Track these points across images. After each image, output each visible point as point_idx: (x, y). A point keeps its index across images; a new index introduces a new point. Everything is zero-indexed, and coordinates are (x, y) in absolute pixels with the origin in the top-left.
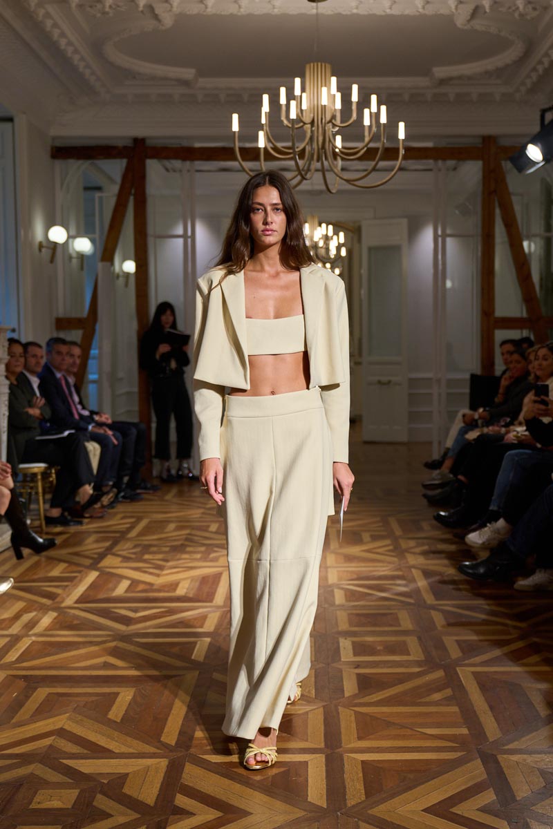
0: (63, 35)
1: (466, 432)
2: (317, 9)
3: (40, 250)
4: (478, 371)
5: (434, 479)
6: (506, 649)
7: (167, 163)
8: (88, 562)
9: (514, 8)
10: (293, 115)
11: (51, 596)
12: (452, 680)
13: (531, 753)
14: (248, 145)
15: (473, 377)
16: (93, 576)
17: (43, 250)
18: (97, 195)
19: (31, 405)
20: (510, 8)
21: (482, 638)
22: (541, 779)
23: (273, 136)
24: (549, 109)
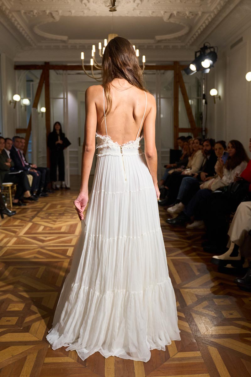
0: (18, 24)
2: (113, 14)
4: (173, 148)
6: (184, 250)
7: (57, 71)
8: (28, 219)
9: (185, 14)
11: (15, 232)
13: (192, 288)
14: (87, 64)
15: (171, 150)
16: (30, 224)
17: (11, 104)
18: (31, 83)
20: (183, 14)
21: (175, 246)
22: (196, 298)
23: (96, 61)
24: (198, 52)
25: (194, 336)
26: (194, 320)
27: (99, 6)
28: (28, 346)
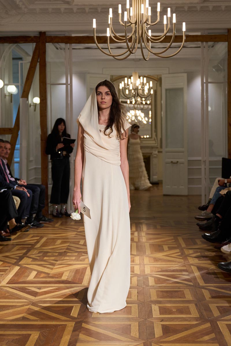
4: (226, 156)
7: (57, 45)
10: (126, 19)
12: (215, 329)
18: (20, 62)
23: (114, 30)
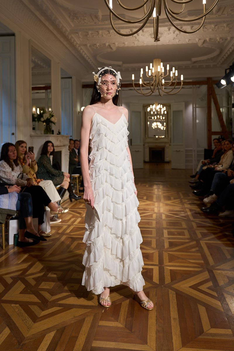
1: (203, 167)
2: (157, 43)
3: (79, 114)
4: (207, 148)
5: (192, 181)
6: (216, 236)
9: (216, 40)
10: (150, 74)
11: (80, 213)
12: (198, 245)
13: (224, 270)
14: (137, 83)
15: (205, 150)
17: (80, 114)
19: (75, 158)
21: (209, 231)
22: (227, 279)
23: (144, 80)
24: (228, 69)
25: (226, 314)
26: (225, 299)
27: (147, 38)
28: (86, 309)
